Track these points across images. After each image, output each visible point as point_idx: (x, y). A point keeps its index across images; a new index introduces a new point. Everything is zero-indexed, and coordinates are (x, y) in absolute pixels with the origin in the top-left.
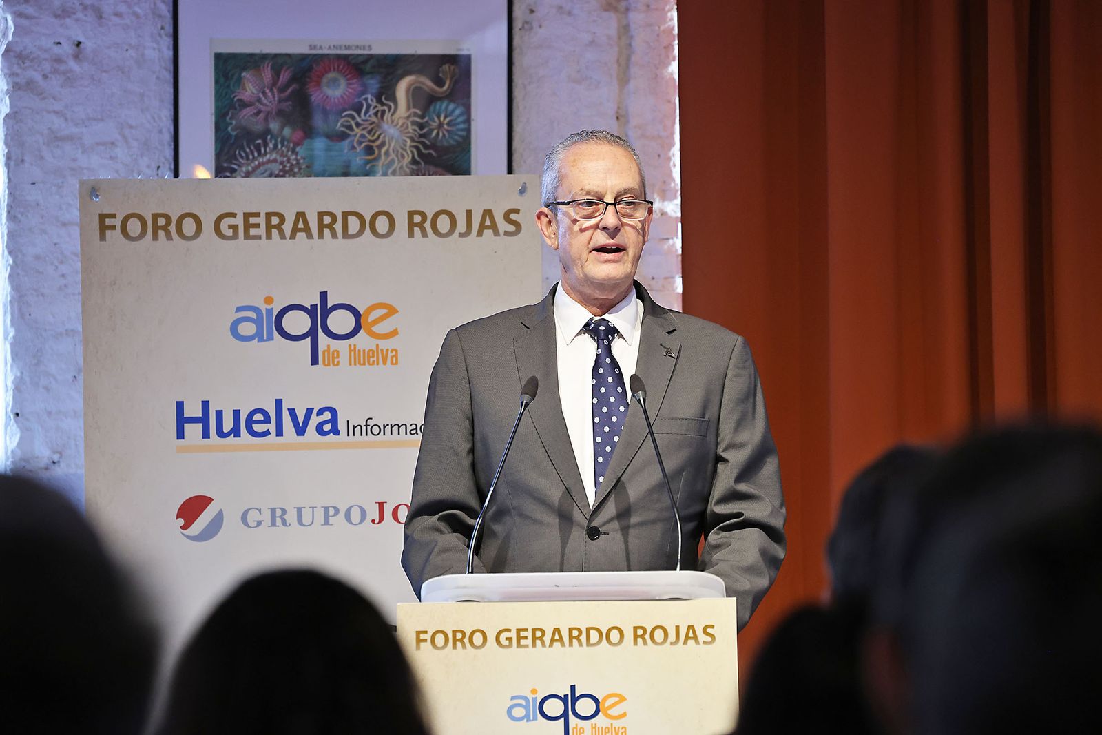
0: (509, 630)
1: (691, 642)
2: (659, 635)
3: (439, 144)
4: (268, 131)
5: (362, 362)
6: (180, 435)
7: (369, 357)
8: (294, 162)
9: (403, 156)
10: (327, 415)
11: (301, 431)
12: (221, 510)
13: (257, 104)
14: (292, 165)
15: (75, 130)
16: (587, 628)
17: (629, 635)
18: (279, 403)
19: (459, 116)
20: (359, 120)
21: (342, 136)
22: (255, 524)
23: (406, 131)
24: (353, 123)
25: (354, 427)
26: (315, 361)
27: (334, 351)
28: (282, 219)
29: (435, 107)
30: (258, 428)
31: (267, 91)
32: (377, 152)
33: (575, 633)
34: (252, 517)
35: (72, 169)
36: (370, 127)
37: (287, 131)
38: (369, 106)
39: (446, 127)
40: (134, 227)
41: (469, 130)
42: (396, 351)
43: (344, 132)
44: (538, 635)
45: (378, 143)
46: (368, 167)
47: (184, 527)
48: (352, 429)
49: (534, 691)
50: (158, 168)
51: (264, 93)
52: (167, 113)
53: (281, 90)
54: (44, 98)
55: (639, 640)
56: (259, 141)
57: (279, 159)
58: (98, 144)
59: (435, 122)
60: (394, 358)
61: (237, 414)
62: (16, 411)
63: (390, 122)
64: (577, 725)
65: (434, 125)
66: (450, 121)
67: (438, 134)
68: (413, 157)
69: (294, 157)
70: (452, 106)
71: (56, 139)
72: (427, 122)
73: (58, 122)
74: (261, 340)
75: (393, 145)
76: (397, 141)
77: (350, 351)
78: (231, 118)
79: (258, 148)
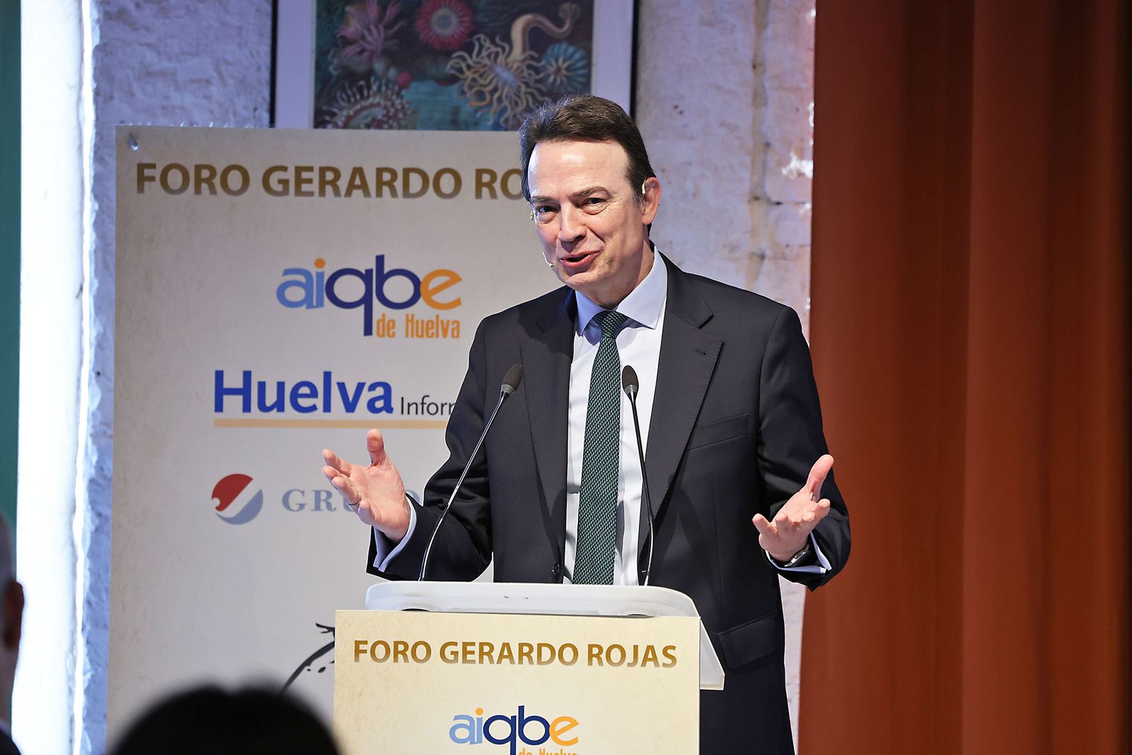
0: (455, 644)
1: (650, 664)
2: (616, 655)
4: (371, 72)
5: (420, 334)
6: (219, 407)
7: (428, 329)
8: (399, 107)
9: (517, 104)
10: (380, 391)
11: (350, 406)
12: (261, 491)
13: (362, 42)
14: (397, 110)
15: (167, 65)
16: (538, 644)
17: (583, 654)
18: (327, 376)
20: (470, 62)
21: (452, 80)
22: (298, 506)
23: (522, 75)
24: (463, 65)
25: (409, 405)
26: (368, 331)
27: (389, 322)
28: (337, 174)
30: (304, 402)
31: (373, 28)
32: (488, 97)
33: (526, 649)
34: (294, 500)
35: (163, 108)
36: (482, 70)
37: (392, 73)
38: (481, 47)
39: (564, 72)
40: (175, 178)
42: (458, 323)
43: (453, 75)
44: (485, 650)
45: (490, 88)
46: (479, 114)
47: (220, 508)
48: (406, 407)
49: (479, 711)
50: (255, 109)
51: (369, 30)
52: (266, 49)
53: (388, 27)
54: (136, 29)
55: (595, 659)
56: (362, 83)
57: (383, 102)
58: (192, 81)
59: (551, 65)
60: (455, 332)
61: (281, 386)
62: (97, 370)
63: (504, 64)
64: (524, 749)
65: (552, 69)
68: (528, 105)
69: (398, 102)
71: (148, 74)
73: (150, 56)
74: (310, 306)
75: (506, 90)
76: (511, 87)
77: (407, 321)
78: (333, 57)
79: (360, 90)
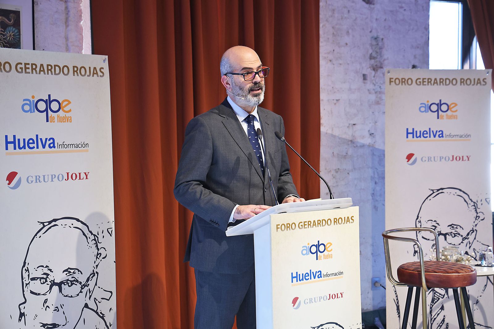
3: (10, 42)
5: (61, 121)
7: (63, 119)
12: (20, 177)
19: (16, 33)
26: (47, 120)
27: (53, 117)
29: (8, 28)
30: (31, 146)
41: (20, 38)
47: (9, 184)
49: (308, 244)
60: (71, 120)
61: (24, 140)
66: (14, 34)
67: (10, 38)
70: (14, 29)
72: (6, 34)
77: (58, 117)
